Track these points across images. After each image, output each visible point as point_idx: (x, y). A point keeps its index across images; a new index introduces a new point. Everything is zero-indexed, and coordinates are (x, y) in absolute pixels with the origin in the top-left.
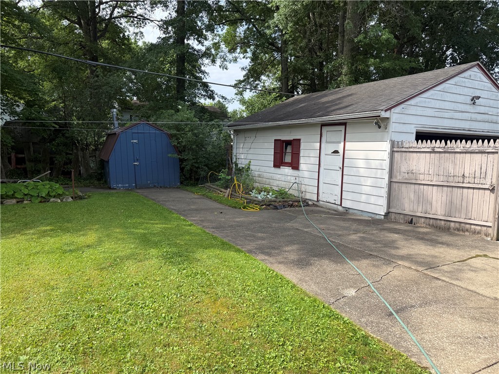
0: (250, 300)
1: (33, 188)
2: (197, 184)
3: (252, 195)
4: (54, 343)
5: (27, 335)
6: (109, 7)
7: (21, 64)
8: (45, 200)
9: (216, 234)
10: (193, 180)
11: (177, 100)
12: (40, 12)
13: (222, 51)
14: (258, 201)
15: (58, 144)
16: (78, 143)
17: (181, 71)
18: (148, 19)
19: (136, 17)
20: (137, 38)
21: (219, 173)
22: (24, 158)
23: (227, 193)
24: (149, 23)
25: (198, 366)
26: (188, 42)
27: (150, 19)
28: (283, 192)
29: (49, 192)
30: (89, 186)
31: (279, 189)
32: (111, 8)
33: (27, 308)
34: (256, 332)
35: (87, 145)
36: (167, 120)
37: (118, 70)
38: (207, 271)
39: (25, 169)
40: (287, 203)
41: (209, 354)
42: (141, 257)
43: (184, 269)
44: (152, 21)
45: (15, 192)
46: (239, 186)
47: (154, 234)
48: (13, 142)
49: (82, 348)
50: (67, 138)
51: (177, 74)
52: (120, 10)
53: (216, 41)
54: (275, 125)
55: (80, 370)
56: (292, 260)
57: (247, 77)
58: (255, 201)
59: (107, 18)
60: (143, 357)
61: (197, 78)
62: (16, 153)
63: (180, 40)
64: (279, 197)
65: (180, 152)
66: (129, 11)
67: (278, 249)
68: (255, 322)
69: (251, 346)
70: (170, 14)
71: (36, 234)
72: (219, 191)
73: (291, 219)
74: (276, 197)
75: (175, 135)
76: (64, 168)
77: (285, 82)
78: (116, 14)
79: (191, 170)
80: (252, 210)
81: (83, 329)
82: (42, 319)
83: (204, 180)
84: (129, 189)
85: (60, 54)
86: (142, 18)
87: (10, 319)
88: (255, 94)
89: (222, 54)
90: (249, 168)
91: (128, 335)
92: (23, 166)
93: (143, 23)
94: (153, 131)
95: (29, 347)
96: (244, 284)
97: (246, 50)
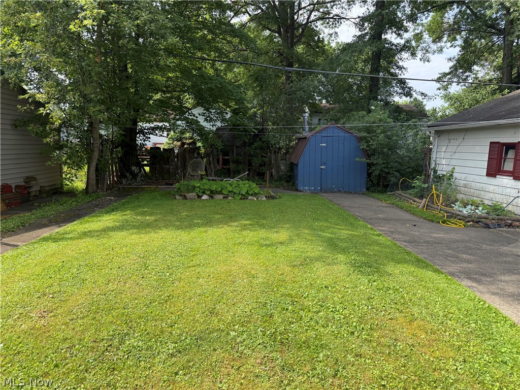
0: (454, 330)
1: (236, 186)
2: (385, 191)
3: (454, 208)
4: (256, 326)
5: (235, 314)
6: (307, 12)
7: (230, 76)
8: (244, 197)
9: (408, 249)
10: (381, 186)
11: (370, 100)
12: (247, 26)
13: (425, 42)
14: (463, 216)
15: (256, 148)
16: (272, 146)
17: (376, 69)
18: (344, 18)
19: (332, 18)
20: (331, 39)
21: (413, 180)
22: (229, 159)
23: (422, 203)
24: (344, 22)
25: (392, 386)
26: (386, 37)
27: (346, 18)
28: (499, 207)
29: (248, 191)
30: (279, 188)
31: (493, 203)
32: (308, 12)
33: (235, 291)
34: (462, 367)
35: (280, 149)
36: (358, 121)
37: (311, 73)
38: (400, 287)
39: (229, 169)
40: (503, 222)
41: (406, 377)
42: (330, 260)
43: (374, 281)
44: (348, 19)
45: (222, 189)
46: (438, 196)
47: (341, 240)
48: (222, 145)
49: (279, 337)
50: (263, 142)
51: (371, 72)
52: (317, 13)
53: (419, 31)
54: (493, 124)
55: (278, 357)
56: (511, 293)
57: (455, 69)
58: (458, 215)
59: (304, 23)
60: (335, 361)
61: (392, 74)
62: (223, 155)
63: (377, 36)
64: (492, 213)
65: (369, 156)
66: (325, 13)
67: (490, 276)
68: (460, 355)
69: (456, 381)
70: (368, 9)
71: (239, 226)
72: (412, 201)
73: (509, 242)
74: (488, 213)
75: (365, 138)
76: (259, 169)
77: (507, 70)
78: (312, 18)
79: (380, 175)
80: (454, 226)
81: (280, 320)
82: (246, 303)
83: (395, 187)
84: (314, 192)
85: (261, 63)
86: (338, 18)
87: (222, 298)
88: (464, 87)
89: (424, 45)
90: (451, 175)
91: (320, 336)
92: (227, 167)
93: (338, 22)
94: (342, 134)
95: (237, 325)
96: (446, 310)
97: (456, 38)
